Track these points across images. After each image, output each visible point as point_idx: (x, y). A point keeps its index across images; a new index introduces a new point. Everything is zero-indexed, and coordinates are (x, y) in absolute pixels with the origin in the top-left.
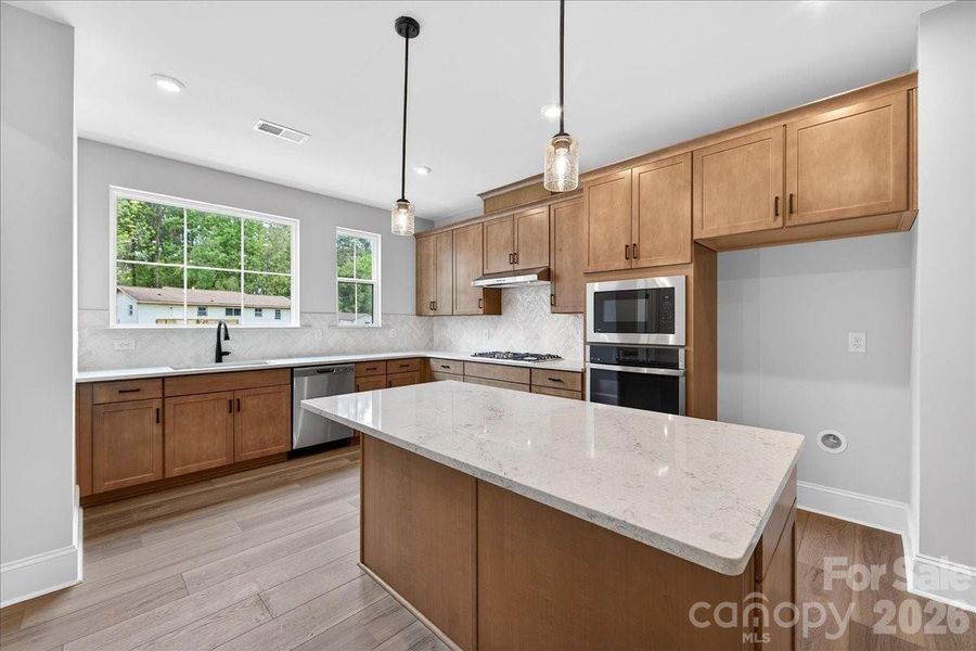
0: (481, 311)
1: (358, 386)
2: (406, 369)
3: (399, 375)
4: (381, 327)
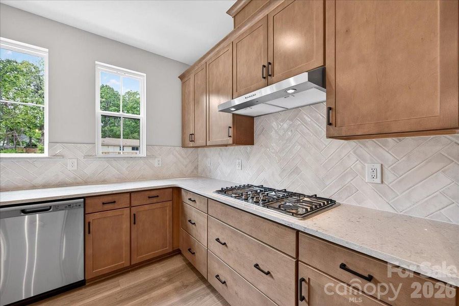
0: (230, 141)
1: (89, 223)
2: (155, 200)
3: (147, 207)
4: (145, 157)
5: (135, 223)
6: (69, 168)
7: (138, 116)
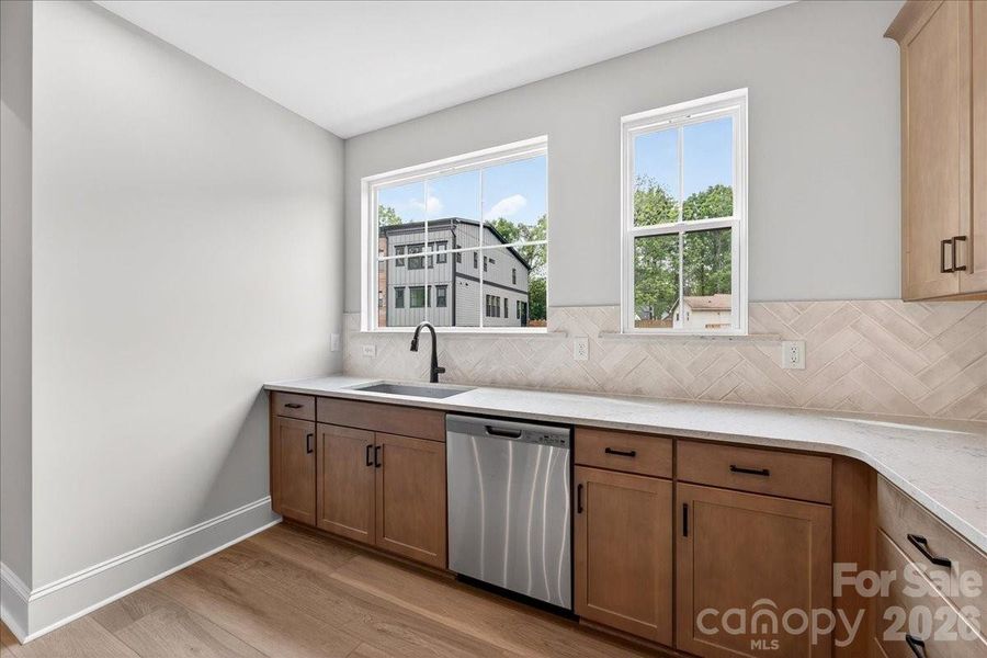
1: (580, 487)
2: (755, 482)
3: (727, 497)
4: (743, 338)
5: (685, 534)
6: (576, 356)
7: (729, 218)
